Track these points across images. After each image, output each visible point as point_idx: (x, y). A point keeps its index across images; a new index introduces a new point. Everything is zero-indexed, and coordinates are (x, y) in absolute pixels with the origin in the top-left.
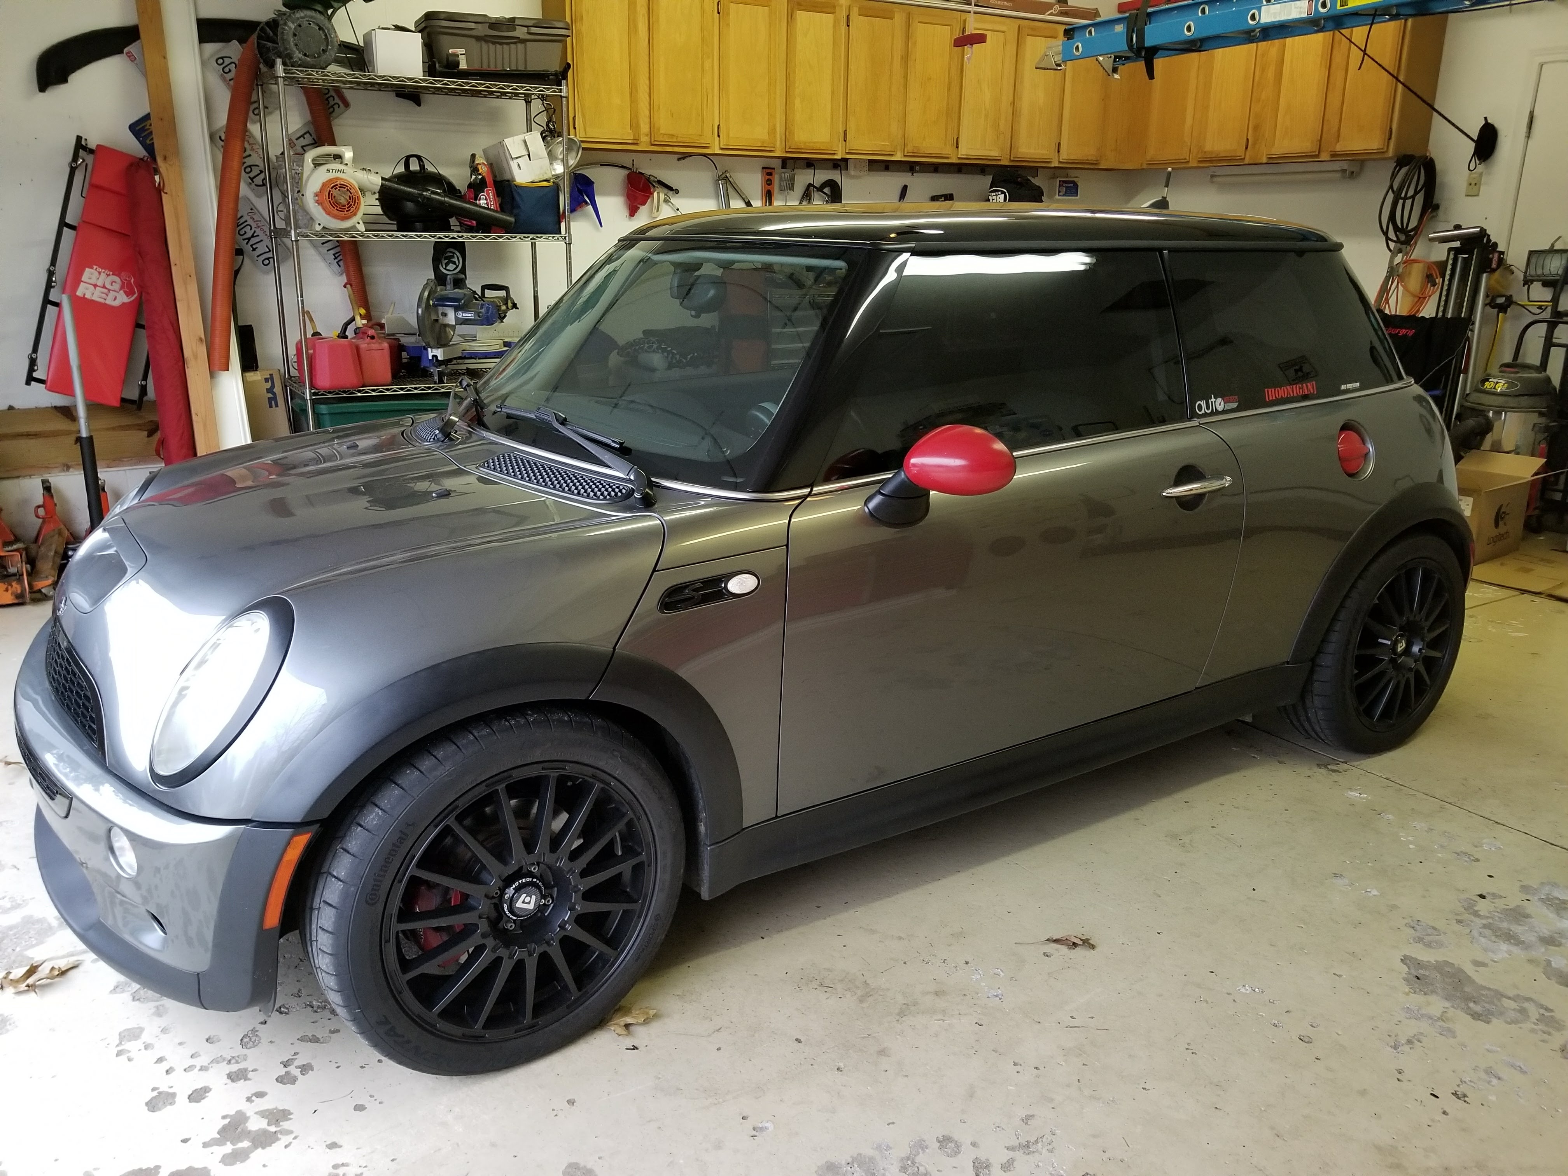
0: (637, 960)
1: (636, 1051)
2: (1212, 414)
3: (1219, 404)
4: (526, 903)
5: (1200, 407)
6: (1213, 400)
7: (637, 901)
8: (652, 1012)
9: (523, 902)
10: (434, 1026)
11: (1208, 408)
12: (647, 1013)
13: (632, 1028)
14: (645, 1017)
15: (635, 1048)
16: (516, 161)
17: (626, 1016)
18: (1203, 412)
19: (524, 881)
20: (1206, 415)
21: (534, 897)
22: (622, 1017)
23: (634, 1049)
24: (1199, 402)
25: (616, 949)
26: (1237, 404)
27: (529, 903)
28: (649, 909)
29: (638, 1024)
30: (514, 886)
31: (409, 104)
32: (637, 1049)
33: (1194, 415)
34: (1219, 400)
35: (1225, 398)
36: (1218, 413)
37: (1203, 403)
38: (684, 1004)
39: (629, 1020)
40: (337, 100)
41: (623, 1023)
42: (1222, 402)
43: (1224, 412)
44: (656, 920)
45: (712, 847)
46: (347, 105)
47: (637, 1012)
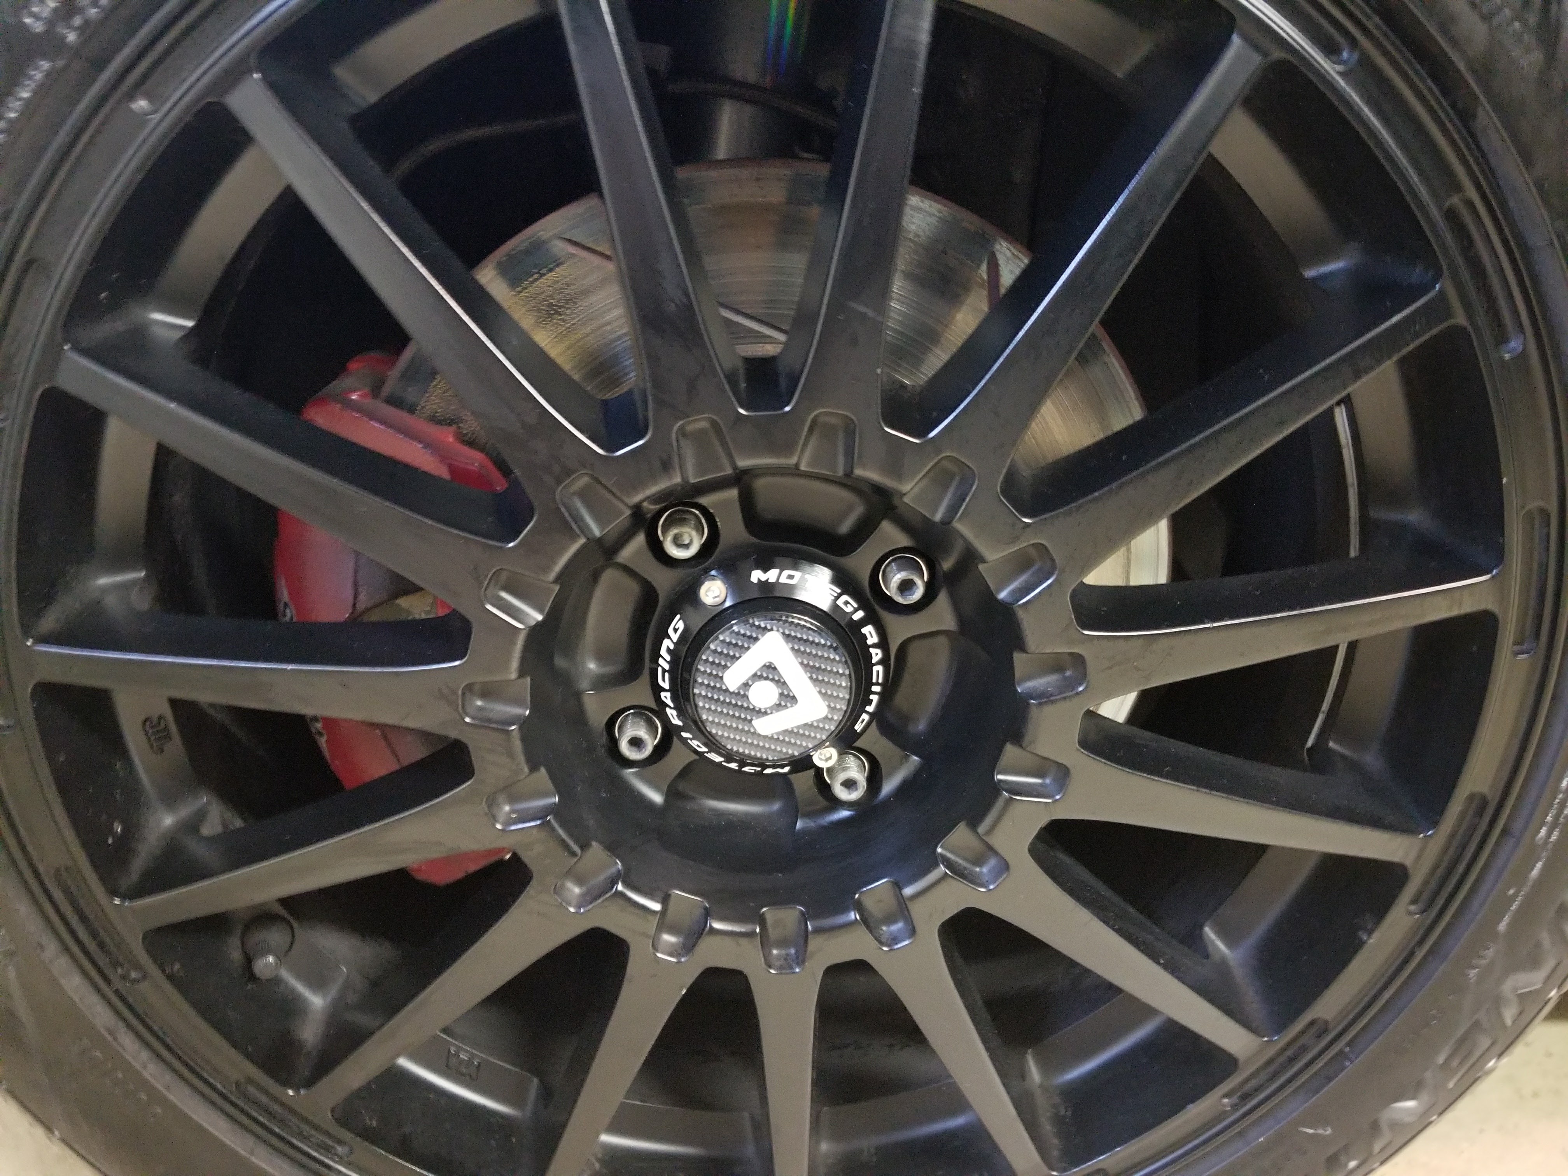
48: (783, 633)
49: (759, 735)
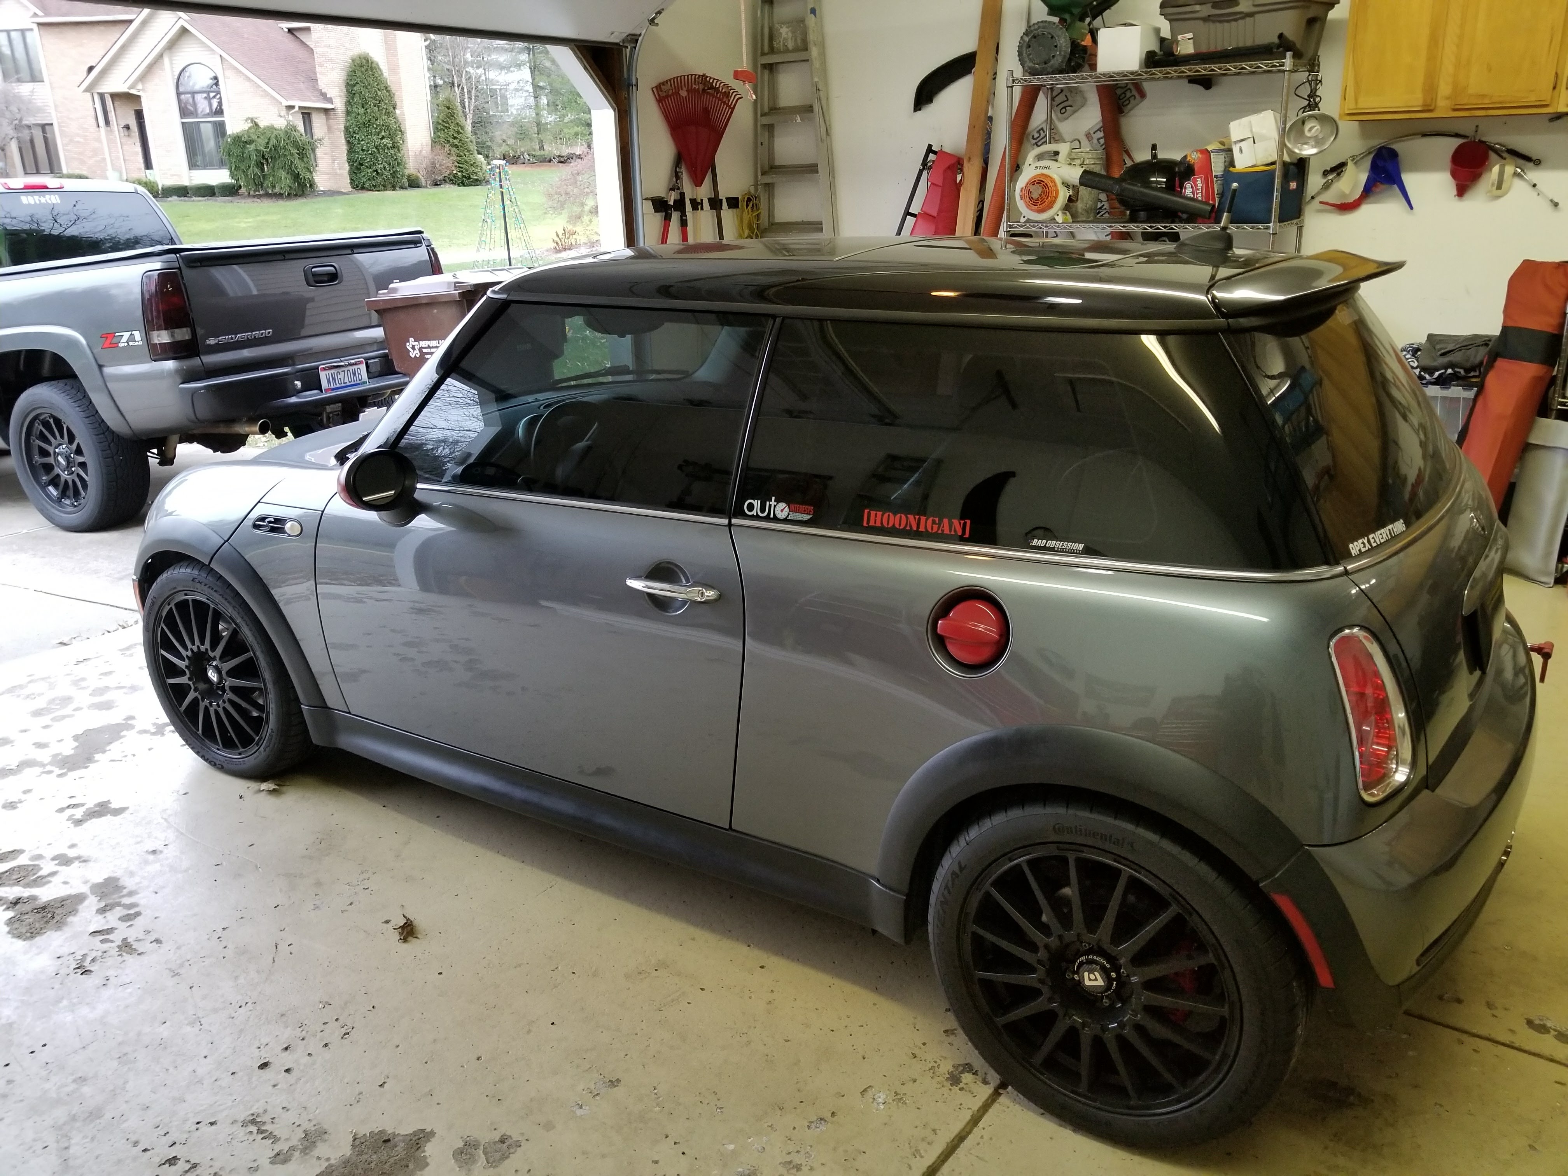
2: (767, 518)
3: (781, 510)
5: (751, 507)
6: (773, 503)
11: (763, 511)
16: (1238, 145)
18: (754, 513)
20: (757, 518)
24: (750, 501)
26: (810, 516)
31: (1199, 88)
33: (741, 514)
34: (782, 505)
35: (792, 506)
36: (776, 519)
37: (757, 503)
40: (1134, 92)
42: (787, 509)
43: (785, 521)
46: (1143, 95)
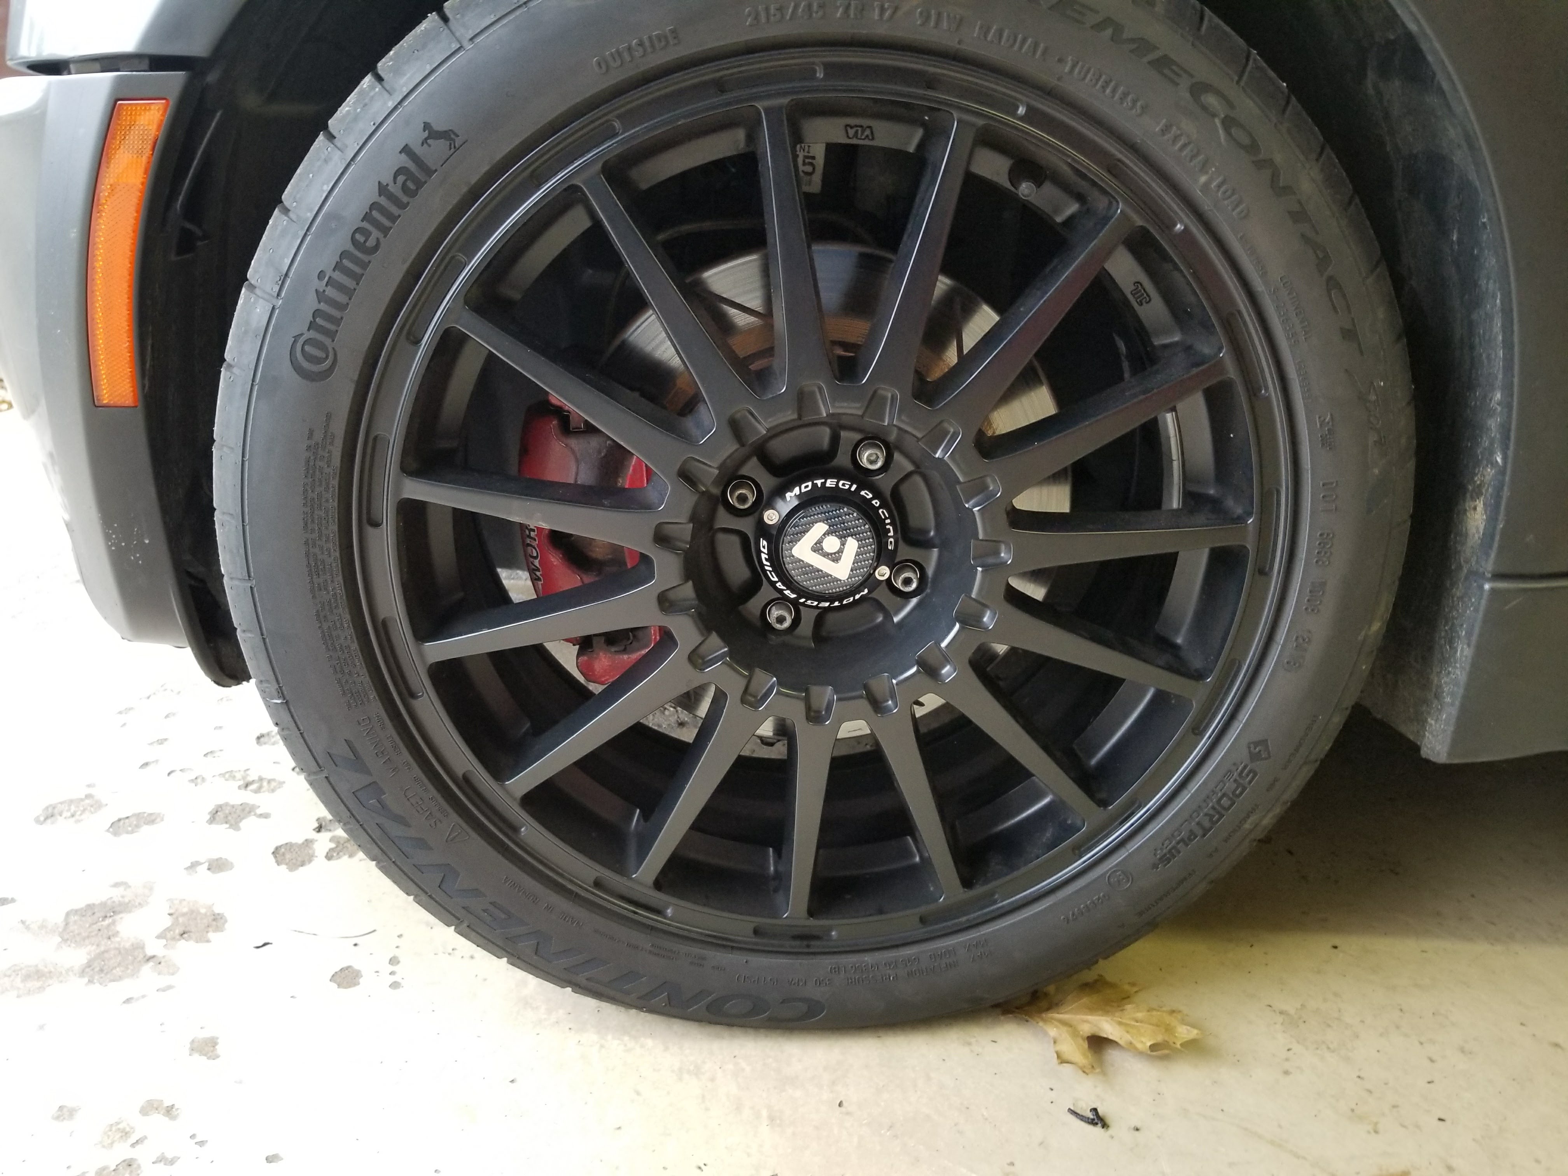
0: (1165, 859)
1: (1098, 1130)
4: (826, 555)
7: (1199, 676)
8: (1184, 1033)
9: (817, 548)
10: (512, 828)
12: (1169, 1029)
13: (1112, 1055)
14: (1159, 1038)
15: (1097, 1120)
17: (1106, 1012)
19: (830, 483)
21: (852, 544)
22: (1092, 1010)
23: (1092, 1122)
25: (1103, 803)
27: (835, 557)
28: (1232, 717)
29: (1131, 1048)
30: (797, 490)
32: (1105, 1125)
38: (1297, 1048)
39: (1108, 1027)
41: (1086, 1029)
44: (1254, 757)
45: (1502, 585)
47: (1139, 1015)
48: (840, 580)
49: (820, 521)
